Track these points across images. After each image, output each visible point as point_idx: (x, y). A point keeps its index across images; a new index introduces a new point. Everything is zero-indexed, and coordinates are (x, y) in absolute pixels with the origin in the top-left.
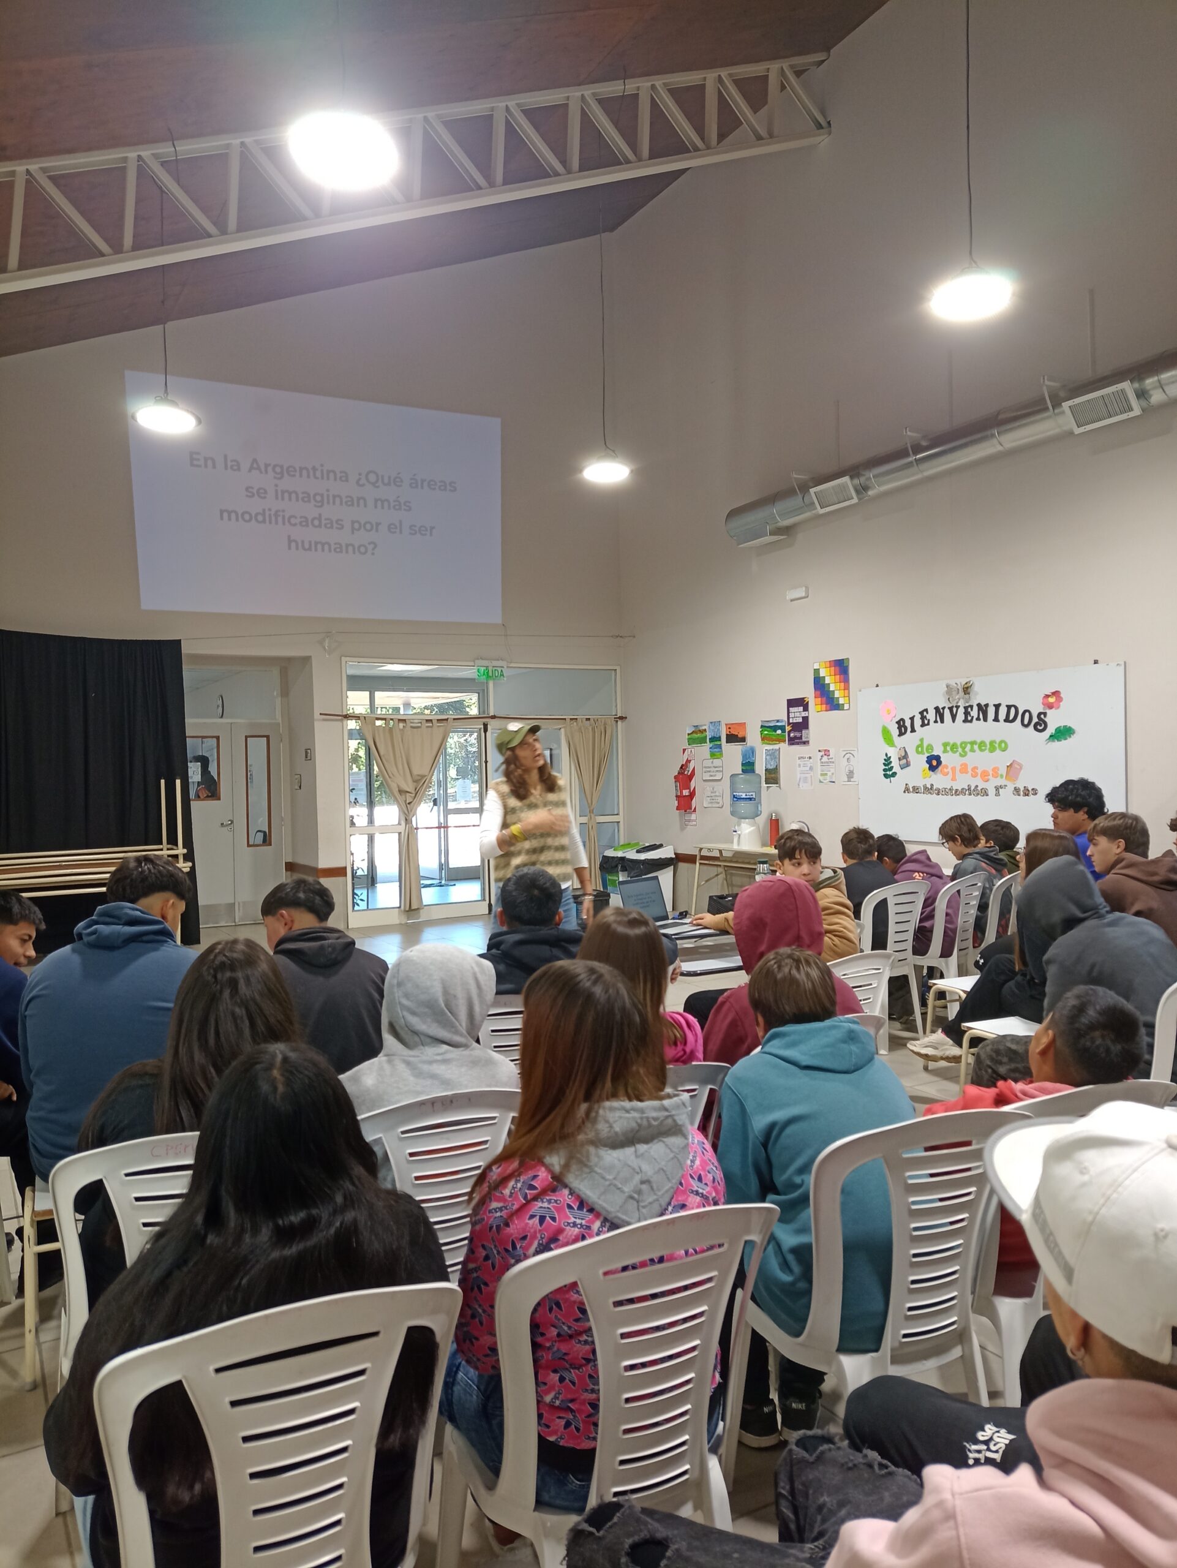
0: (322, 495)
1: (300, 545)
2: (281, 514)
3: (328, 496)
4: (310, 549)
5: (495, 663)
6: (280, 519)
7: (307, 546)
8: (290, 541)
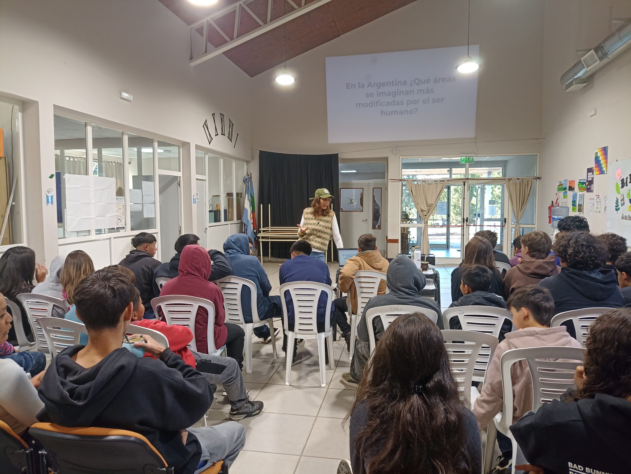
0: (395, 92)
1: (386, 114)
2: (379, 102)
3: (398, 92)
4: (389, 114)
5: (469, 155)
6: (378, 104)
7: (388, 113)
8: (382, 112)
